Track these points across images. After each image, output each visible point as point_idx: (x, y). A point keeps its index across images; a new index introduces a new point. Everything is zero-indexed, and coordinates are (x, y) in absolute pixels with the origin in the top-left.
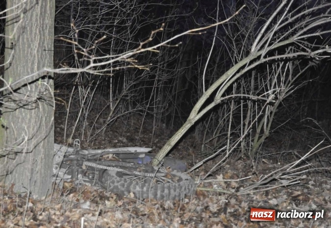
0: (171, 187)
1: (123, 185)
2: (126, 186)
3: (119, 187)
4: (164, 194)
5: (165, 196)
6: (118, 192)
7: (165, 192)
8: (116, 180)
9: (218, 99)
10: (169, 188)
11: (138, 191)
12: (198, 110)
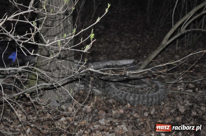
0: (153, 96)
1: (121, 96)
2: (123, 96)
3: (119, 97)
4: (149, 101)
5: (149, 102)
6: (118, 100)
7: (150, 100)
8: (116, 92)
9: (183, 30)
10: (152, 97)
11: (131, 100)
12: (168, 38)
